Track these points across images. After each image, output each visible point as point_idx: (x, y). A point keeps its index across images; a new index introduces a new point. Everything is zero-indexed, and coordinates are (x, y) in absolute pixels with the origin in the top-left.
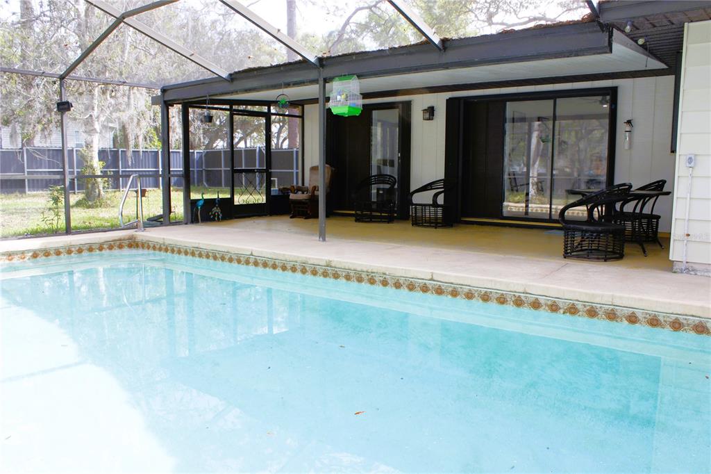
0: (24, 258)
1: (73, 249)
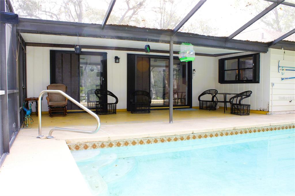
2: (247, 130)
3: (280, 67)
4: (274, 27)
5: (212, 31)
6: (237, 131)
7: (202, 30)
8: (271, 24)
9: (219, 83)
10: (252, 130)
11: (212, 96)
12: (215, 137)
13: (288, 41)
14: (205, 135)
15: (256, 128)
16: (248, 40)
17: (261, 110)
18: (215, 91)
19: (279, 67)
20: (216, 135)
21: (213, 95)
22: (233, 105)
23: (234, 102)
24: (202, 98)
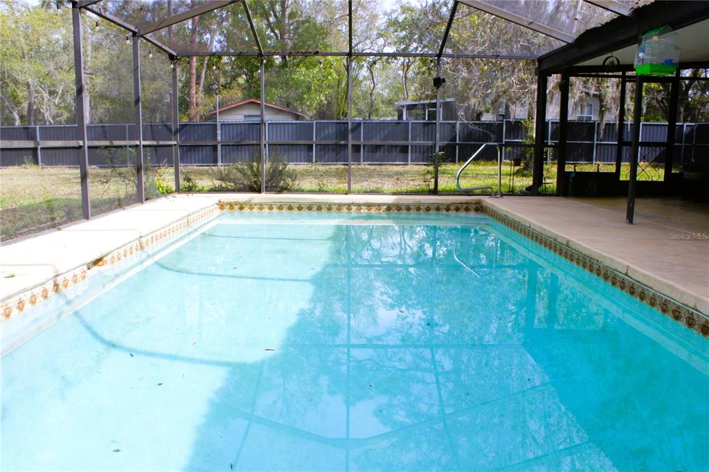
0: (380, 210)
1: (422, 207)
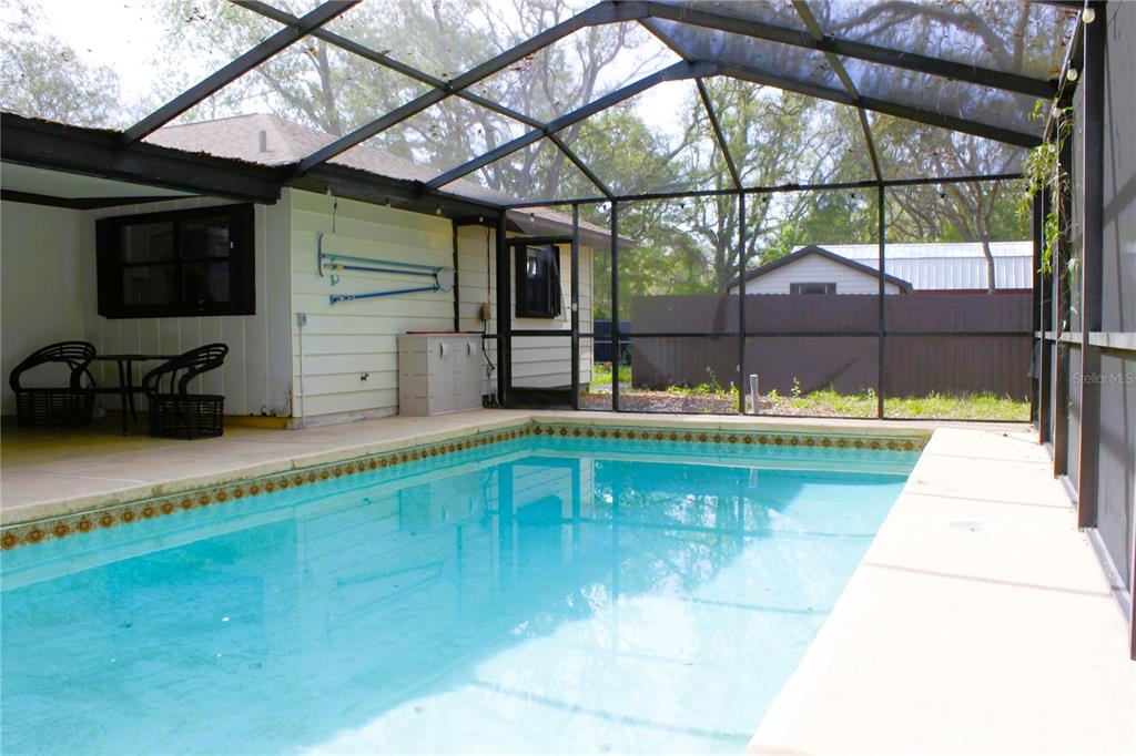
2: (208, 494)
3: (324, 256)
4: (316, 113)
5: (78, 105)
6: (170, 501)
7: (37, 95)
8: (308, 102)
9: (101, 317)
10: (228, 492)
11: (70, 371)
12: (78, 532)
13: (345, 168)
14: (30, 529)
15: (241, 480)
16: (207, 152)
17: (264, 414)
18: (85, 349)
19: (321, 256)
20: (81, 524)
21: (75, 366)
22: (156, 399)
23: (164, 388)
24: (26, 380)
